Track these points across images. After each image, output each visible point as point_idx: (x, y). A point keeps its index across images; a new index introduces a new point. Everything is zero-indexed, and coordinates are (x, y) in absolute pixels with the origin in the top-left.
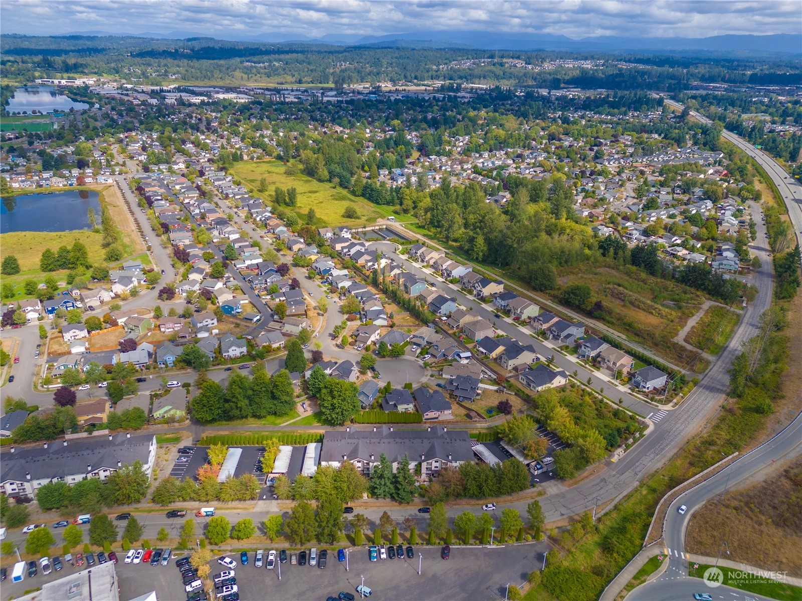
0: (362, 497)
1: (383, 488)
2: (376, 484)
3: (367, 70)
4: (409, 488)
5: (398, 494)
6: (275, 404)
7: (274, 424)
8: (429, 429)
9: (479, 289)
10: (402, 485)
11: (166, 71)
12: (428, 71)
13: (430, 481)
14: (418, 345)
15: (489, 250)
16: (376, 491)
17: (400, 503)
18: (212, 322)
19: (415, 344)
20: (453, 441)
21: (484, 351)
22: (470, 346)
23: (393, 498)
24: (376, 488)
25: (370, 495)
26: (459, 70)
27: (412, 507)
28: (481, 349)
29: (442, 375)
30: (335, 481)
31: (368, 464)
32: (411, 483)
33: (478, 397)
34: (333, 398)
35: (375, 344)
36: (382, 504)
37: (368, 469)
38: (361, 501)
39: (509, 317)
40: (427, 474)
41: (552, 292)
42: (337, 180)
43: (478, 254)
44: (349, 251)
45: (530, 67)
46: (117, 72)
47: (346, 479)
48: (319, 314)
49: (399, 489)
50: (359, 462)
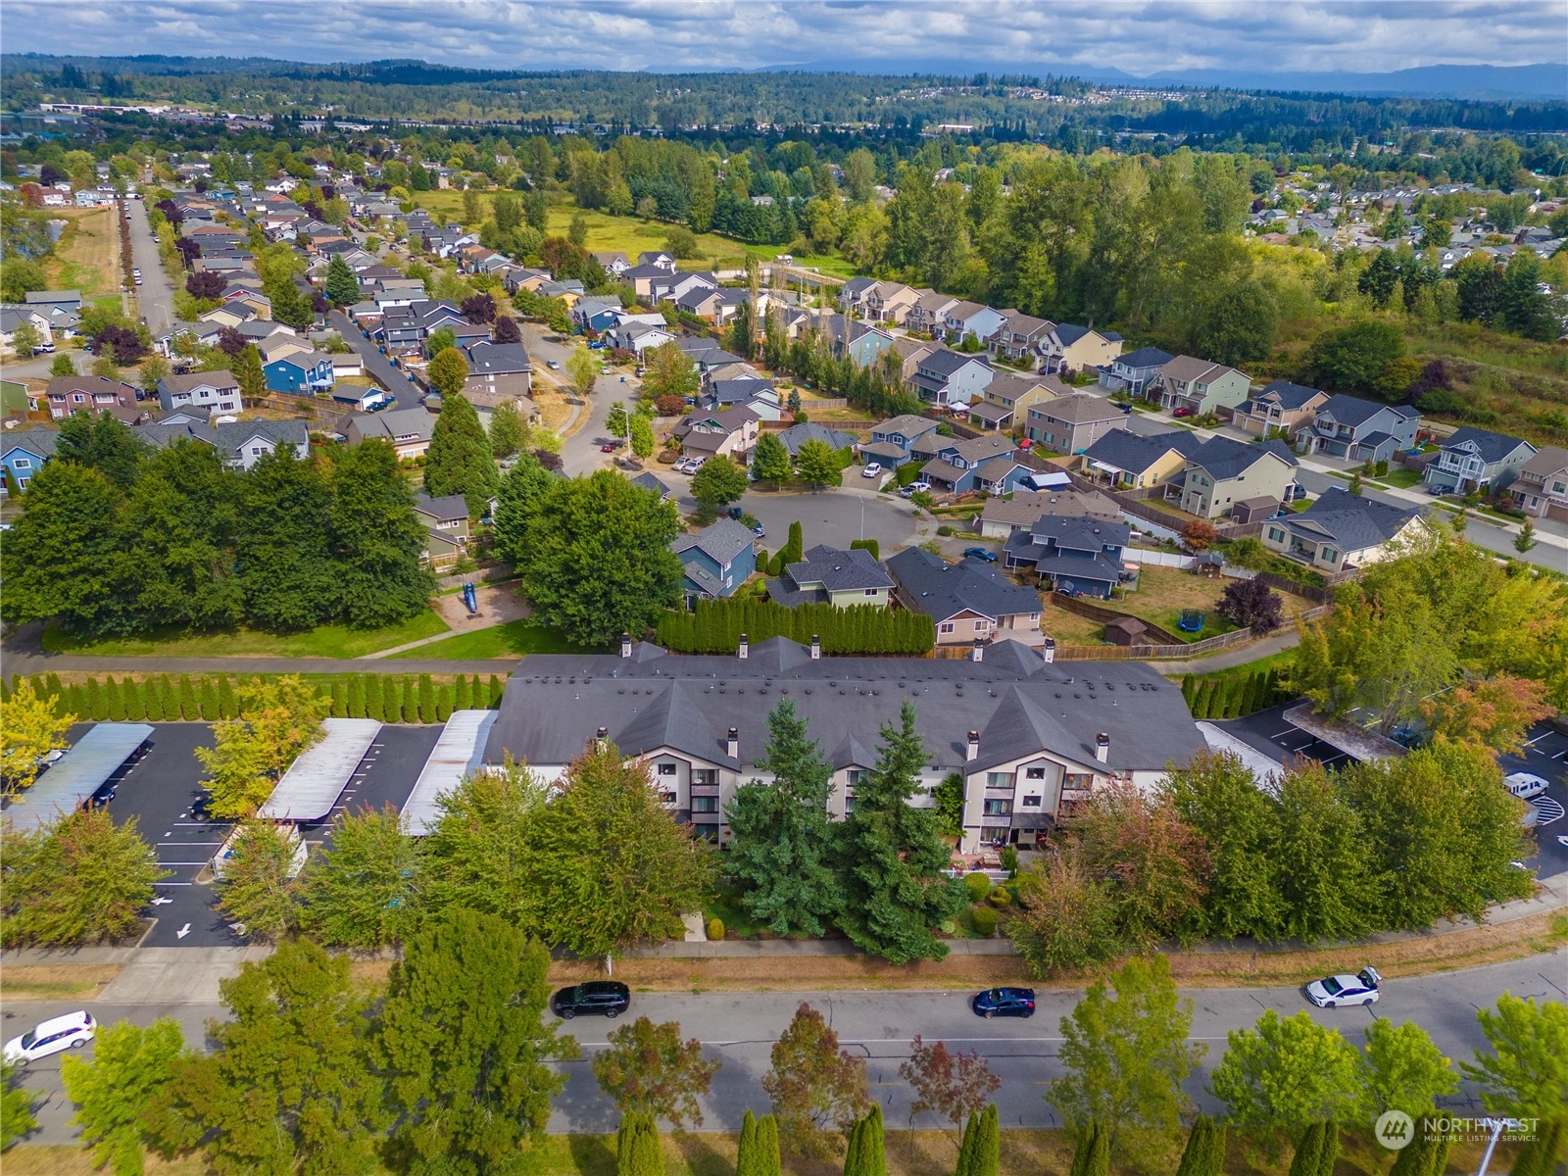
0: (675, 934)
1: (783, 885)
2: (750, 863)
3: (728, 101)
4: (917, 888)
5: (866, 916)
6: (340, 575)
7: (338, 652)
8: (978, 654)
9: (1052, 351)
10: (884, 870)
11: (316, 98)
12: (851, 105)
13: (1009, 864)
14: (886, 462)
15: (1060, 285)
16: (747, 900)
17: (875, 961)
18: (225, 399)
19: (873, 457)
20: (1101, 689)
21: (1114, 470)
22: (1062, 461)
23: (835, 937)
24: (753, 886)
25: (717, 924)
26: (915, 103)
27: (939, 987)
28: (1100, 465)
29: (978, 529)
30: (536, 845)
31: (710, 777)
32: (928, 862)
33: (1126, 587)
34: (572, 536)
35: (742, 458)
36: (781, 971)
37: (712, 800)
38: (669, 951)
39: (1156, 409)
40: (988, 831)
41: (1265, 365)
42: (649, 203)
43: (1029, 295)
44: (671, 292)
45: (1060, 99)
46: (215, 98)
47: (592, 834)
48: (569, 402)
49: (864, 891)
50: (670, 769)
